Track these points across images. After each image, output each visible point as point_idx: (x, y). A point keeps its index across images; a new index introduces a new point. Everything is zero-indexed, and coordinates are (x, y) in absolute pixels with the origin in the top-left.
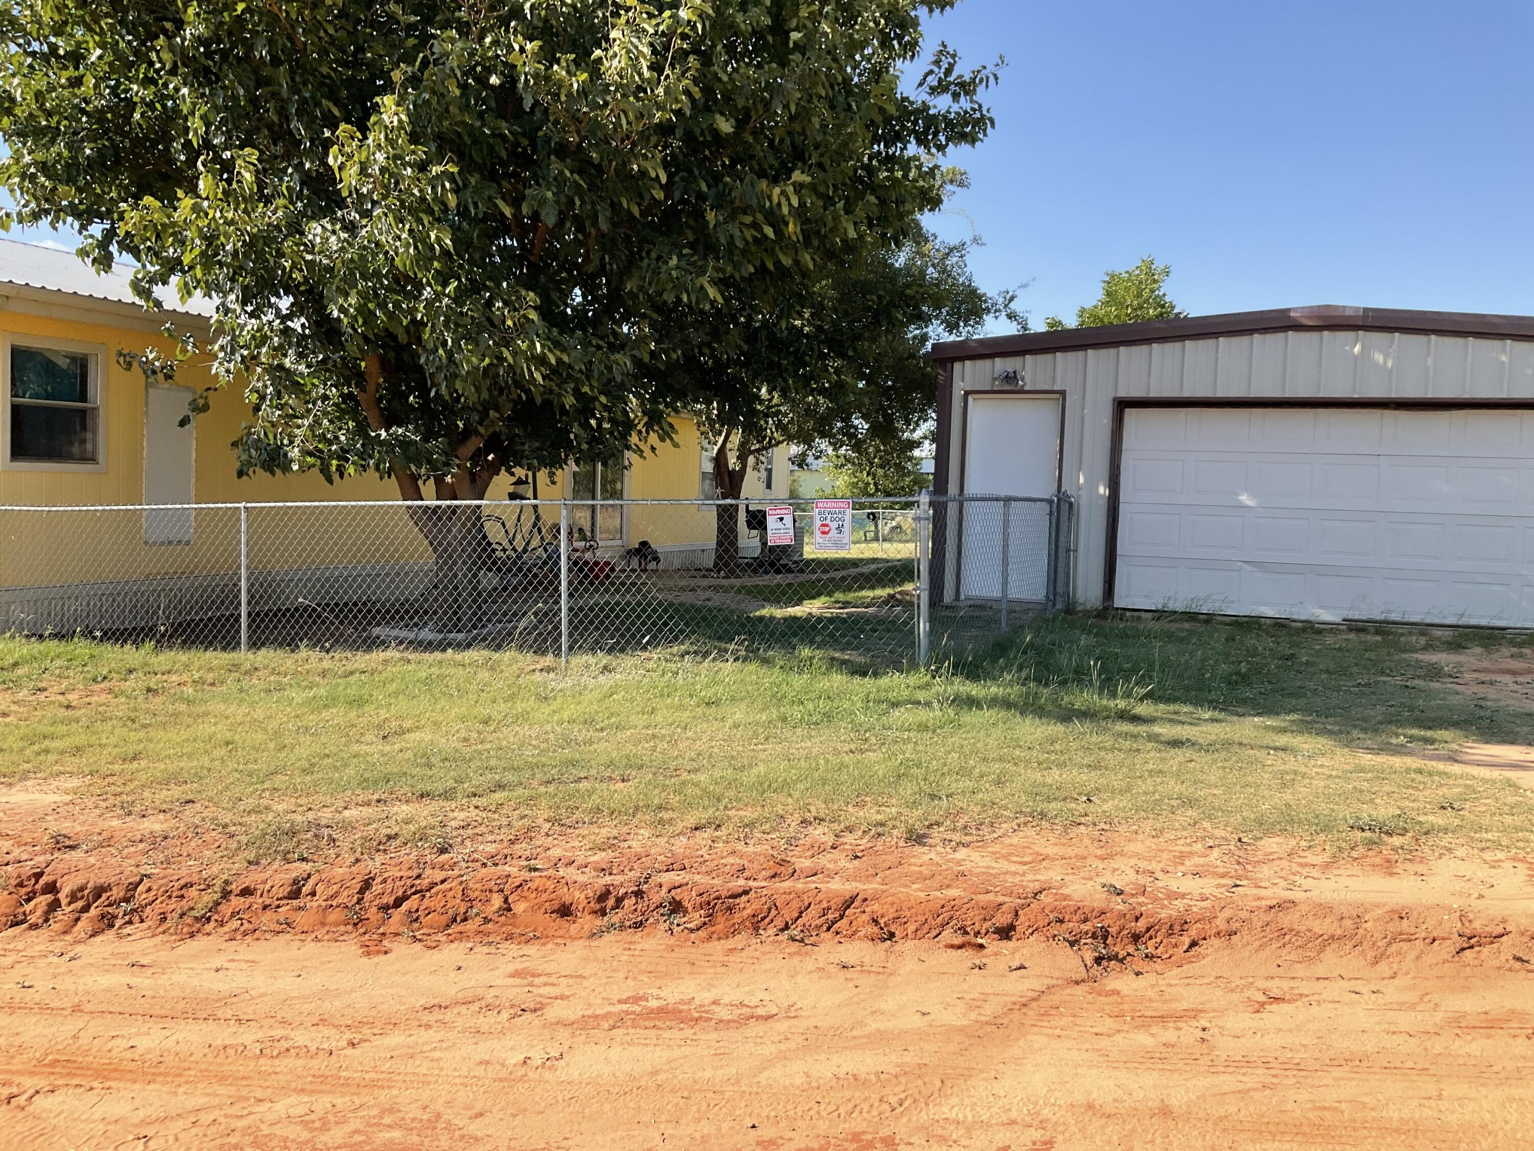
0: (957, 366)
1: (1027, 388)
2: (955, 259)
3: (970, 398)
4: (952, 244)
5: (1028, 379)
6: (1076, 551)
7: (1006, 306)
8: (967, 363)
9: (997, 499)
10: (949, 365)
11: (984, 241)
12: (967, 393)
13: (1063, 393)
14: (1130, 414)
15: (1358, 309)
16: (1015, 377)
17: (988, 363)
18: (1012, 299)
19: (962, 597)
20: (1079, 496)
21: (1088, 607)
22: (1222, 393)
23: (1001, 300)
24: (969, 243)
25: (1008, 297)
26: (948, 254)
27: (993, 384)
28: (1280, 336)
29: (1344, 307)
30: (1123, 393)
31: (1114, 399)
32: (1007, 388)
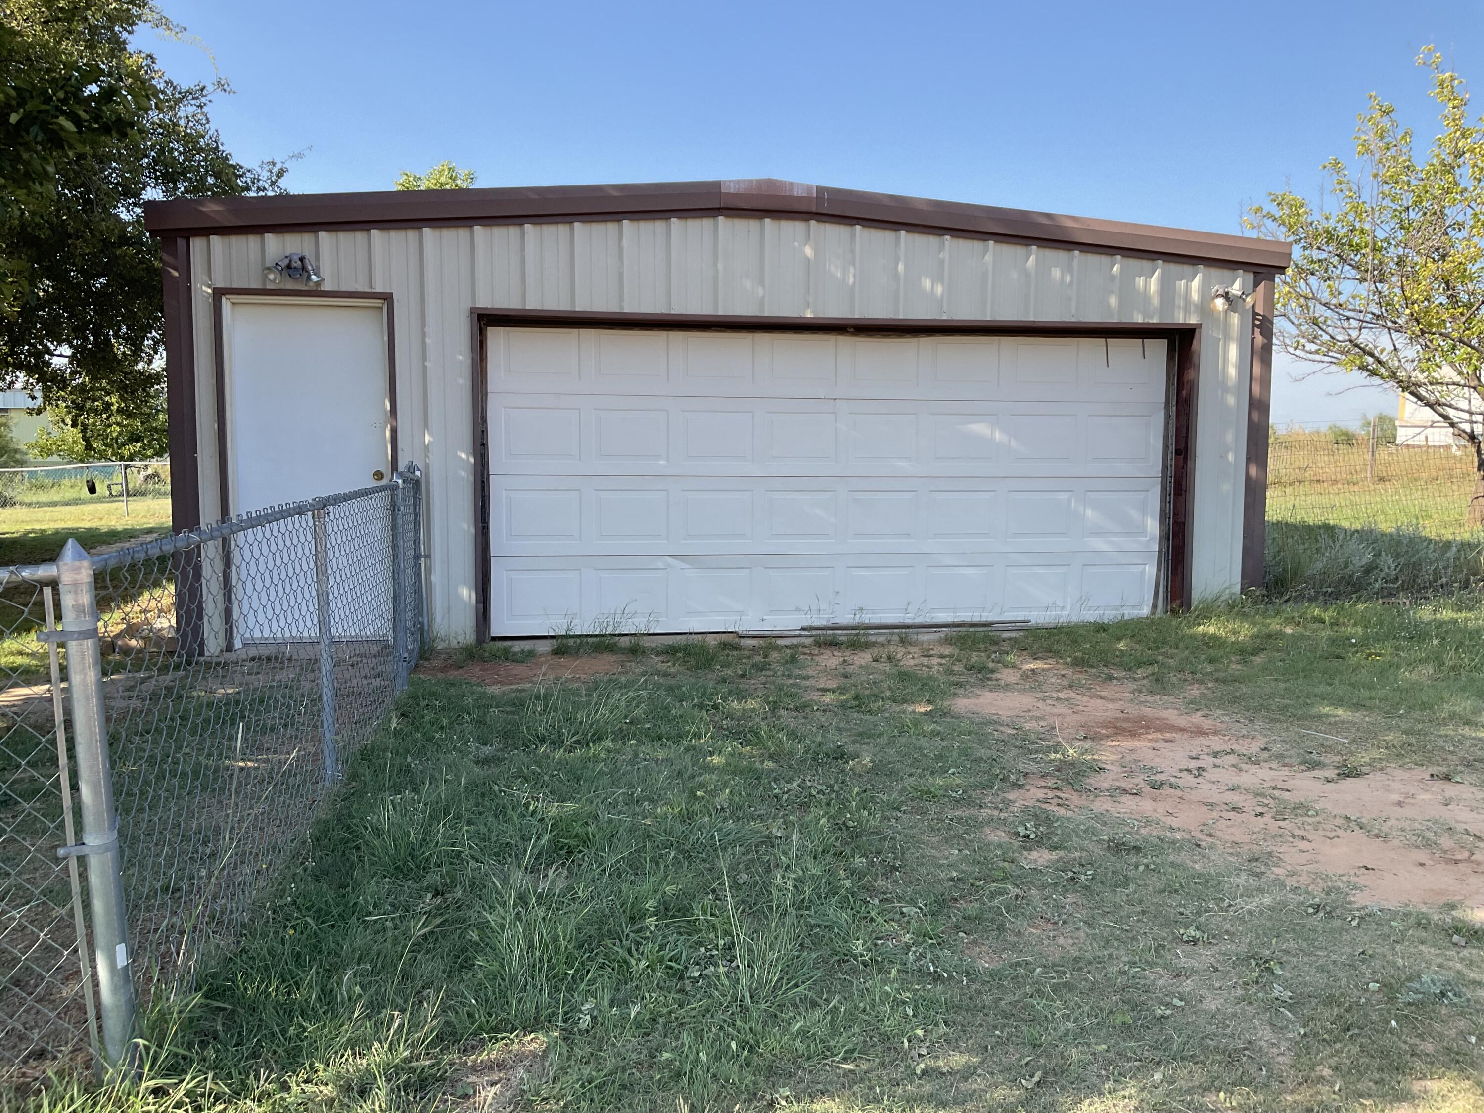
0: (197, 244)
1: (327, 287)
2: (191, 110)
3: (226, 303)
4: (184, 87)
5: (326, 270)
6: (428, 556)
7: (273, 183)
8: (214, 239)
9: (300, 510)
10: (181, 243)
11: (233, 87)
12: (219, 293)
13: (388, 298)
14: (496, 337)
15: (809, 188)
16: (304, 268)
17: (252, 242)
18: (280, 174)
19: (238, 644)
20: (427, 466)
21: (454, 644)
22: (631, 306)
23: (265, 175)
24: (210, 88)
25: (275, 170)
26: (180, 100)
27: (265, 277)
28: (706, 223)
29: (792, 184)
30: (487, 301)
31: (473, 310)
32: (290, 285)
